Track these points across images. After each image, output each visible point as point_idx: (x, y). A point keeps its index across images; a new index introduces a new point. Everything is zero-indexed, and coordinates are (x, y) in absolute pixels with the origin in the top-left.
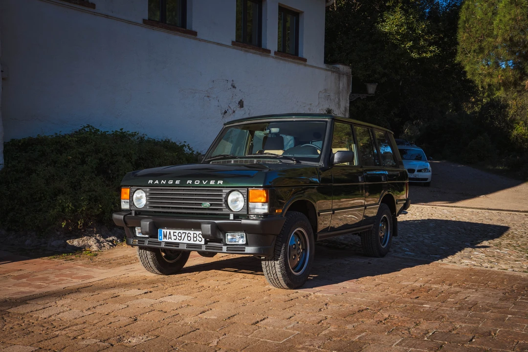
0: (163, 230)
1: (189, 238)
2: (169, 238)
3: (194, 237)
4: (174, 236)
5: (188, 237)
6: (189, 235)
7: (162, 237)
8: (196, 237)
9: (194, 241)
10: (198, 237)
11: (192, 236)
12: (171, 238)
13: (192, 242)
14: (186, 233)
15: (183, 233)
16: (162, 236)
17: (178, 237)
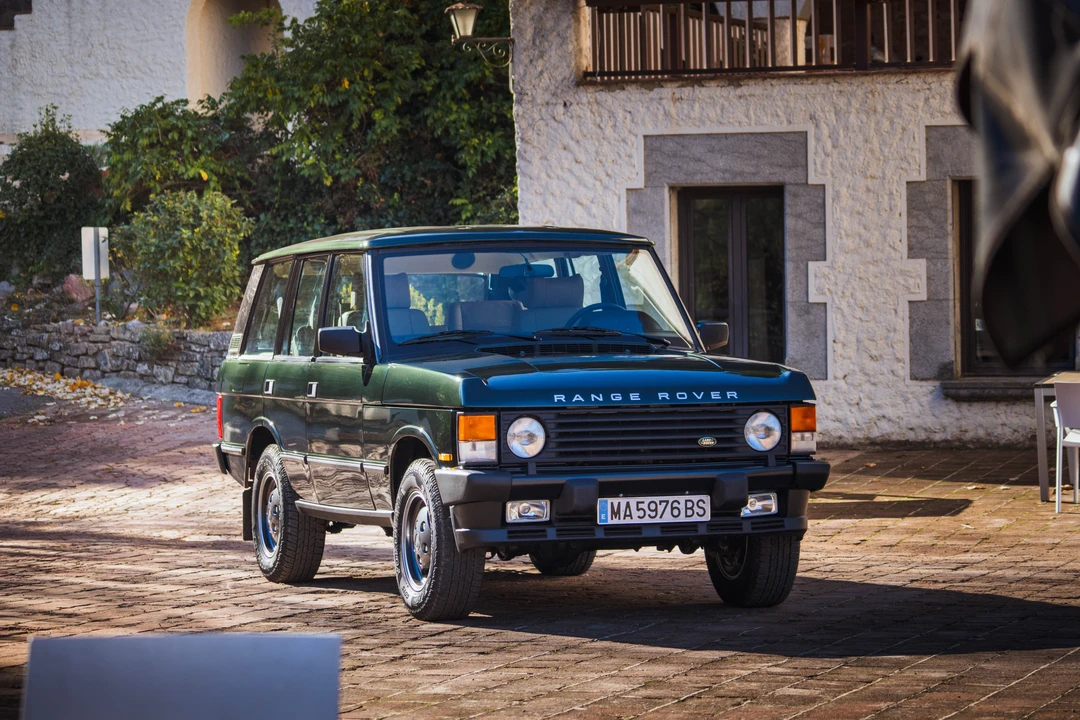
0: (610, 500)
1: (676, 512)
2: (625, 516)
3: (687, 508)
4: (638, 510)
5: (672, 509)
6: (675, 505)
7: (606, 517)
8: (691, 508)
9: (687, 516)
10: (696, 509)
11: (682, 507)
12: (630, 516)
13: (682, 519)
14: (667, 502)
15: (661, 502)
16: (606, 512)
17: (648, 512)
